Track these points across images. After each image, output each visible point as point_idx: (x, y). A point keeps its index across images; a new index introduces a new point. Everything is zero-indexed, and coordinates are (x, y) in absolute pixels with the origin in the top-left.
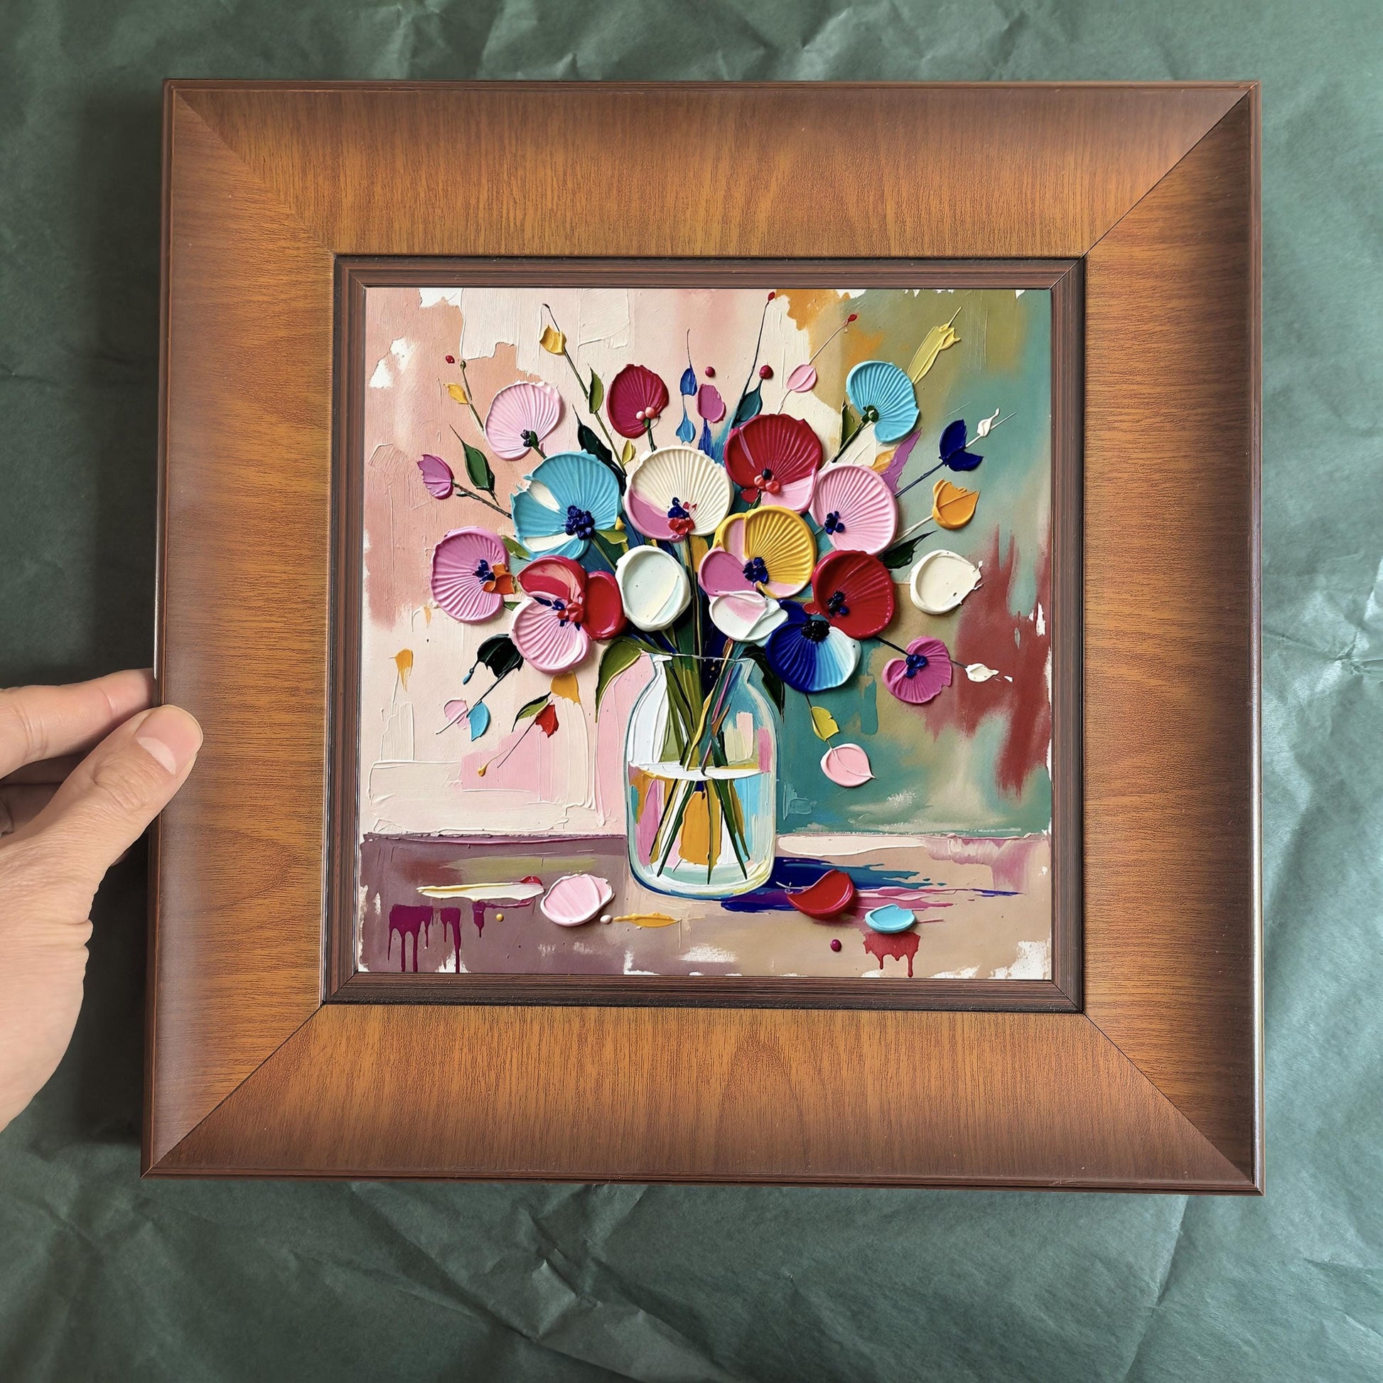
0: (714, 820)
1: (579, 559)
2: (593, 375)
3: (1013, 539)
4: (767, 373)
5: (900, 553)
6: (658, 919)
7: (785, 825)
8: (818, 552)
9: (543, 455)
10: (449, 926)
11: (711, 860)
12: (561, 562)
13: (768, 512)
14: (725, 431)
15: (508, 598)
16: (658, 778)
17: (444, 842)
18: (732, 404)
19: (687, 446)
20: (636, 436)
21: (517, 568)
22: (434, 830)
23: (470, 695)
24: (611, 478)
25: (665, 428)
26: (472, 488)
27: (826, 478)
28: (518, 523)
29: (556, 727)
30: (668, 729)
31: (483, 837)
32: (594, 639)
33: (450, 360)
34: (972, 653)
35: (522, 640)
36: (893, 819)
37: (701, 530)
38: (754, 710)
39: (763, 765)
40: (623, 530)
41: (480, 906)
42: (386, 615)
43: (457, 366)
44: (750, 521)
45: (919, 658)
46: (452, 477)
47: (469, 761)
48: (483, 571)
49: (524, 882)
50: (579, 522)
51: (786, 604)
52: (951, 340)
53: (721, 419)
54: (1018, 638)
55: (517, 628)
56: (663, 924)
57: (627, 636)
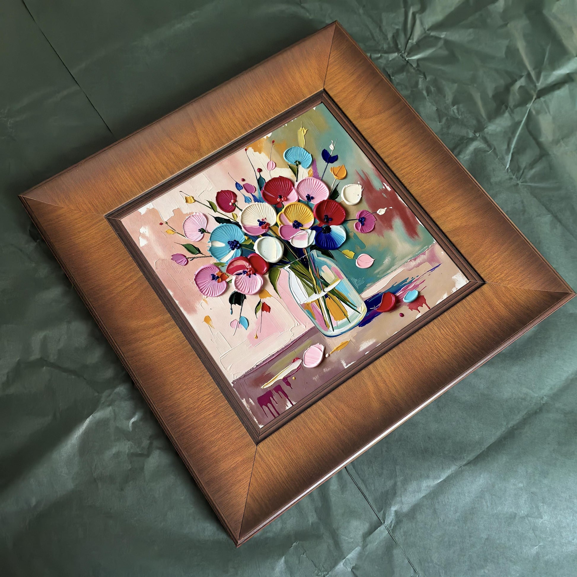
0: (338, 303)
1: (241, 255)
2: (208, 202)
3: (362, 171)
4: (260, 170)
5: (334, 194)
6: (343, 344)
7: (360, 291)
8: (311, 208)
9: (209, 233)
10: (280, 392)
11: (346, 316)
12: (236, 259)
13: (288, 207)
14: (259, 193)
15: (228, 280)
16: (312, 302)
17: (259, 367)
18: (255, 184)
19: (251, 204)
20: (234, 210)
21: (224, 269)
22: (254, 366)
23: (236, 316)
24: (234, 226)
25: (241, 203)
26: (194, 256)
27: (298, 187)
28: (215, 257)
29: (270, 308)
30: (304, 286)
31: (271, 357)
32: (263, 275)
33: (161, 224)
34: (375, 208)
35: (241, 289)
36: (389, 267)
37: (272, 224)
38: (325, 264)
39: (340, 277)
40: (249, 239)
41: (285, 379)
42: (192, 310)
43: (165, 224)
44: (285, 212)
45: (362, 218)
46: (185, 257)
47: (250, 336)
48: (214, 277)
49: (294, 361)
50: (234, 245)
51: (312, 228)
52: (305, 131)
53: (256, 190)
54: (385, 195)
55: (237, 287)
56: (346, 345)
57: (272, 268)
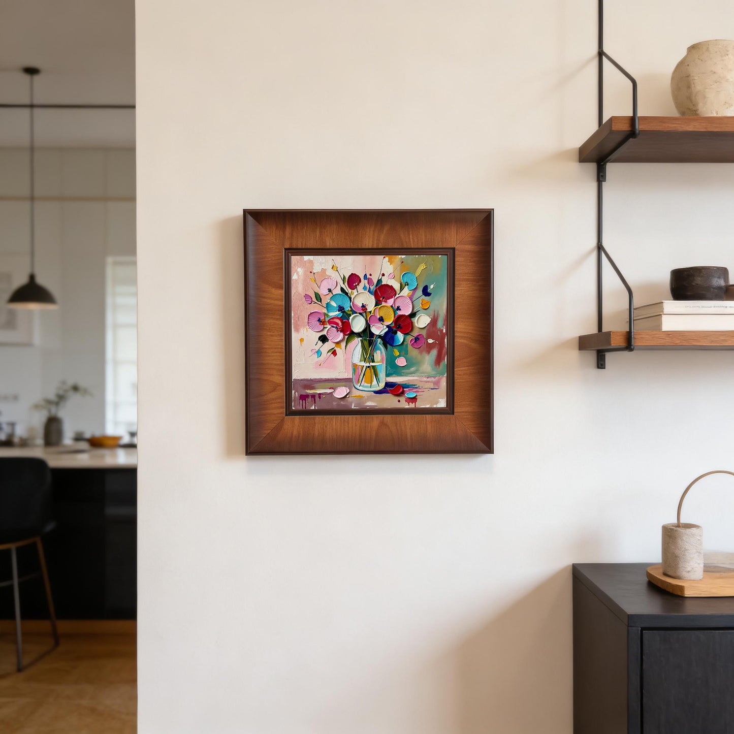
0: (372, 374)
1: (341, 317)
2: (344, 276)
3: (438, 311)
4: (383, 275)
5: (413, 315)
6: (359, 396)
7: (387, 375)
8: (395, 315)
9: (333, 294)
10: (313, 399)
11: (371, 383)
12: (337, 318)
13: (384, 306)
14: (374, 288)
15: (325, 326)
16: (359, 365)
17: (311, 380)
18: (375, 282)
19: (365, 291)
20: (354, 289)
21: (327, 319)
22: (309, 378)
23: (317, 348)
24: (348, 299)
25: (360, 288)
26: (316, 301)
27: (396, 298)
28: (327, 309)
29: (336, 354)
30: (361, 355)
31: (320, 379)
32: (345, 335)
33: (311, 272)
34: (429, 337)
35: (328, 335)
36: (411, 373)
37: (369, 310)
38: (381, 350)
39: (383, 362)
40: (351, 311)
41: (320, 394)
42: (297, 330)
43: (312, 274)
44: (379, 308)
45: (417, 338)
46: (312, 299)
47: (317, 362)
48: (319, 320)
49: (330, 388)
50: (341, 309)
51: (388, 326)
52: (425, 267)
53: (373, 285)
54: (439, 333)
55: (327, 333)
56: (361, 397)
57: (352, 334)
